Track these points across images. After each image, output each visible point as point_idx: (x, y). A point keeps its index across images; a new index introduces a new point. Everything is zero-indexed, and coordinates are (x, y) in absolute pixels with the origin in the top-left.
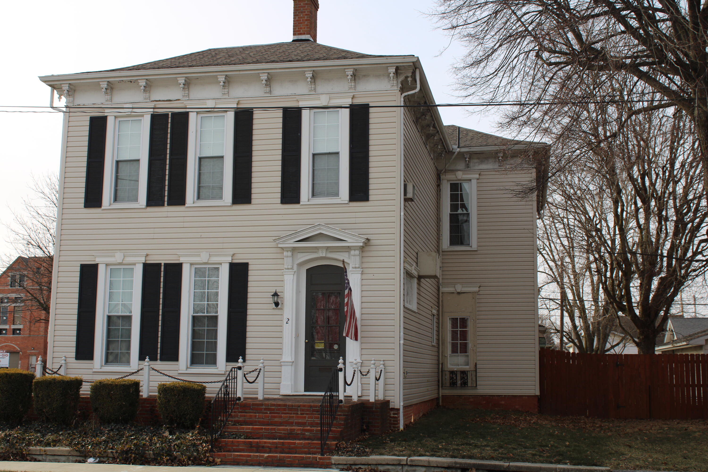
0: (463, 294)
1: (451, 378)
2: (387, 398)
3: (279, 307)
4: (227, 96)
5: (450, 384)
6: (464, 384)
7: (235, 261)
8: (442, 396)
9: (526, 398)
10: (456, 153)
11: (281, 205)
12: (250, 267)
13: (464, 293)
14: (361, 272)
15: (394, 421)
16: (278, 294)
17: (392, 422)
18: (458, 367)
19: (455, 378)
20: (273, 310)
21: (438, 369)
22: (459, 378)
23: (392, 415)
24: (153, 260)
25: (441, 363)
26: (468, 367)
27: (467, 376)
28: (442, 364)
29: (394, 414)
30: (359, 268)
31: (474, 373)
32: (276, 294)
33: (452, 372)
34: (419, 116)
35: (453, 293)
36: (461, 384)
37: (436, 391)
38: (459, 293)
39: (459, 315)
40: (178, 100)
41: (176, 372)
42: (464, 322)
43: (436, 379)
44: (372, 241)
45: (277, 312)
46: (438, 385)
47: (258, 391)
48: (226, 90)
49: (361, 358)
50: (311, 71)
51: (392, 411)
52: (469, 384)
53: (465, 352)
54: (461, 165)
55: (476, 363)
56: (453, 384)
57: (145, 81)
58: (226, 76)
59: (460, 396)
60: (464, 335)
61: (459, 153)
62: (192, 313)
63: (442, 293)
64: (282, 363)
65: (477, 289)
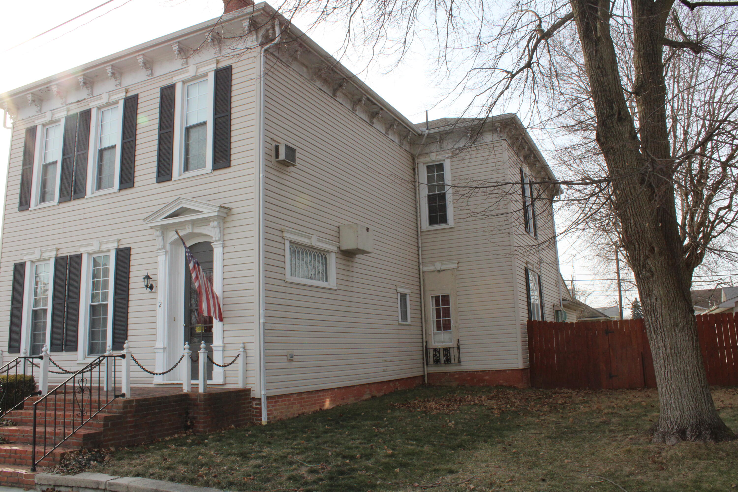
0: (443, 272)
1: (435, 356)
2: (248, 387)
3: (154, 290)
4: (119, 87)
5: (434, 361)
6: (448, 361)
7: (121, 247)
8: (428, 373)
9: (510, 372)
10: (426, 135)
11: (157, 184)
12: (132, 252)
13: (444, 270)
14: (221, 245)
15: (256, 412)
16: (151, 276)
17: (255, 413)
18: (441, 344)
19: (438, 355)
20: (149, 294)
21: (423, 347)
22: (442, 355)
23: (254, 406)
24: (62, 254)
25: (424, 340)
26: (451, 344)
27: (450, 353)
28: (426, 342)
29: (256, 404)
30: (219, 240)
31: (456, 350)
32: (148, 277)
33: (435, 350)
34: (336, 87)
35: (434, 271)
36: (444, 361)
37: (422, 369)
38: (439, 271)
39: (440, 293)
40: (84, 99)
41: (75, 362)
42: (446, 299)
43: (421, 357)
44: (233, 210)
45: (152, 295)
46: (423, 363)
47: (121, 381)
48: (118, 81)
49: (223, 341)
50: (176, 43)
51: (254, 401)
52: (453, 361)
53: (449, 328)
54: (434, 147)
55: (458, 340)
56: (437, 361)
57: (56, 86)
58: (112, 66)
59: (445, 373)
60: (447, 313)
61: (428, 134)
62: (90, 303)
63: (423, 272)
64: (155, 350)
65: (456, 265)
